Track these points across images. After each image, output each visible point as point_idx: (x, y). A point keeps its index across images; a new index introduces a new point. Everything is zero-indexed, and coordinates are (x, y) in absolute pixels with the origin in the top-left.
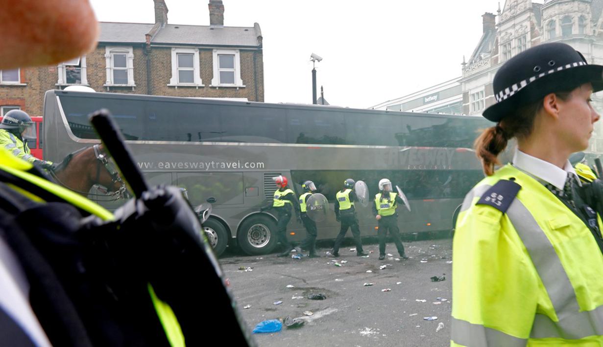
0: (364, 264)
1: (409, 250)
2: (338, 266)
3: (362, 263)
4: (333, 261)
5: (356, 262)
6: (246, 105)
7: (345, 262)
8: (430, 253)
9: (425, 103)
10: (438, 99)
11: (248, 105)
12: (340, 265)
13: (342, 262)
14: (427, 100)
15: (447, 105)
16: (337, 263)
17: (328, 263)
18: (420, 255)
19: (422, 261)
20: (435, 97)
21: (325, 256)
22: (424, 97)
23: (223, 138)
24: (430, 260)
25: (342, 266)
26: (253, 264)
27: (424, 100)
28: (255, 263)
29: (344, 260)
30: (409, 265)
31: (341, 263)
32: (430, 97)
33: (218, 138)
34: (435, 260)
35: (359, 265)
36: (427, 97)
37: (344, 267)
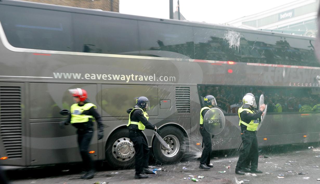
0: (222, 180)
1: (265, 166)
2: (195, 181)
3: (220, 179)
4: (189, 176)
5: (213, 177)
6: (160, 21)
7: (202, 177)
8: (286, 169)
9: (280, 20)
10: (293, 16)
11: (161, 21)
12: (197, 180)
13: (199, 177)
14: (282, 16)
15: (302, 22)
16: (194, 179)
17: (185, 178)
18: (277, 171)
19: (278, 177)
20: (290, 14)
21: (181, 171)
22: (279, 14)
23: (142, 52)
24: (286, 176)
25: (199, 181)
26: (108, 178)
27: (279, 17)
28: (110, 178)
29: (201, 176)
30: (266, 180)
31: (198, 179)
32: (285, 14)
33: (137, 52)
34: (291, 176)
35: (216, 181)
36: (283, 13)
37: (201, 182)
